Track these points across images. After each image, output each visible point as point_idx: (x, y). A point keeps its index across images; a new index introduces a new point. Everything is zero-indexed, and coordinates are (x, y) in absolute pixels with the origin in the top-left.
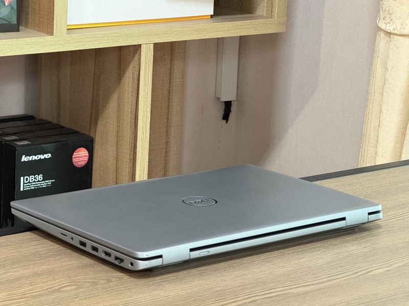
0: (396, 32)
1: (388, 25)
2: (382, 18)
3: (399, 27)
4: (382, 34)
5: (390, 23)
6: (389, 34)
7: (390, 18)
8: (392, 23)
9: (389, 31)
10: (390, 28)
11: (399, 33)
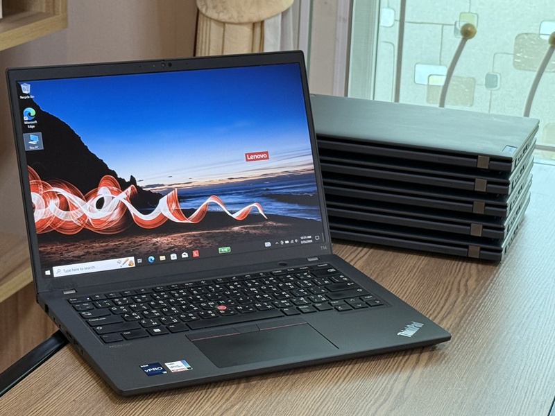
0: (232, 20)
1: (221, 14)
2: (211, 6)
3: (235, 15)
4: (213, 25)
5: (223, 12)
6: (223, 23)
7: (222, 6)
8: (225, 11)
9: (224, 21)
10: (223, 17)
11: (237, 21)
